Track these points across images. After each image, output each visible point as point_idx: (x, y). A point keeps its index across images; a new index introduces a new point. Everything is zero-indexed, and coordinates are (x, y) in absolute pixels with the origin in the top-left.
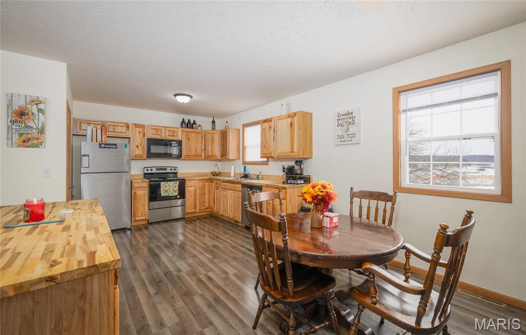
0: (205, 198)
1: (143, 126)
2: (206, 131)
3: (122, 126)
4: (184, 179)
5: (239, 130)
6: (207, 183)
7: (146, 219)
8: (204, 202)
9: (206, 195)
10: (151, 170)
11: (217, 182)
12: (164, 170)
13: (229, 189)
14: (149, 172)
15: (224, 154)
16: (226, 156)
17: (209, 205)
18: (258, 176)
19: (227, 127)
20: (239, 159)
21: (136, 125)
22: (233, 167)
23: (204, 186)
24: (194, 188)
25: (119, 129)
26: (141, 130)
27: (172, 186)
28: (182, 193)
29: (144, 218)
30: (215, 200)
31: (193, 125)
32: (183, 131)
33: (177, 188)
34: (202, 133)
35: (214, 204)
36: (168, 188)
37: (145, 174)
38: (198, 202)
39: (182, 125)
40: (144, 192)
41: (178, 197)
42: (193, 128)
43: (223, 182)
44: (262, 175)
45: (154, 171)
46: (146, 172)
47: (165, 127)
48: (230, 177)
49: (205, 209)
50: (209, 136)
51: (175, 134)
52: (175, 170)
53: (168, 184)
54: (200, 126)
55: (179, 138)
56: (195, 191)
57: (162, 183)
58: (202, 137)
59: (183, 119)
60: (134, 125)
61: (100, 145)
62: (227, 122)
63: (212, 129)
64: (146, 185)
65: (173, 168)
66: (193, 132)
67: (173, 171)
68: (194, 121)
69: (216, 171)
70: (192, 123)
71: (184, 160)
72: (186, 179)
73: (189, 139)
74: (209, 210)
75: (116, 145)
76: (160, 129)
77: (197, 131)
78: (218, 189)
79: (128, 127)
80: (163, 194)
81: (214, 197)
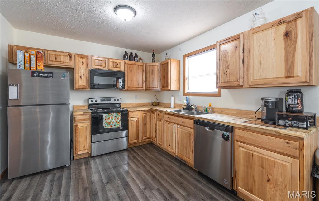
0: (146, 128)
1: (86, 57)
2: (147, 63)
3: (64, 56)
4: (127, 111)
5: (179, 61)
6: (148, 114)
7: (88, 153)
8: (146, 132)
9: (148, 126)
10: (96, 101)
11: (160, 114)
12: (108, 101)
13: (175, 123)
14: (94, 102)
15: (165, 86)
16: (167, 87)
17: (150, 135)
18: (207, 109)
19: (167, 59)
20: (180, 89)
21: (80, 56)
22: (173, 98)
23: (145, 117)
24: (136, 119)
25: (61, 59)
26: (84, 60)
27: (114, 118)
28: (125, 125)
29: (86, 151)
30: (158, 132)
31: (134, 58)
32: (125, 63)
33: (120, 119)
34: (143, 66)
35: (156, 135)
36: (111, 120)
37: (90, 105)
38: (140, 132)
39: (124, 57)
40: (86, 124)
41: (121, 128)
42: (134, 61)
43: (166, 114)
44: (212, 108)
45: (99, 101)
46: (91, 103)
47: (109, 59)
48: (170, 107)
49: (147, 139)
50: (150, 69)
51: (118, 66)
52: (118, 100)
53: (110, 116)
54: (141, 59)
55: (122, 69)
56: (137, 121)
57: (104, 115)
58: (143, 69)
59: (126, 52)
60: (77, 56)
61: (33, 73)
62: (167, 54)
63: (152, 62)
64: (89, 118)
65: (117, 99)
66: (135, 64)
67: (117, 102)
68: (136, 54)
69: (155, 102)
70: (134, 56)
71: (127, 90)
72: (129, 110)
73: (131, 71)
74: (150, 139)
75: (52, 73)
76: (103, 61)
77: (138, 63)
78: (161, 121)
79: (70, 57)
80: (106, 126)
81: (156, 128)
